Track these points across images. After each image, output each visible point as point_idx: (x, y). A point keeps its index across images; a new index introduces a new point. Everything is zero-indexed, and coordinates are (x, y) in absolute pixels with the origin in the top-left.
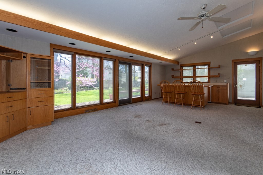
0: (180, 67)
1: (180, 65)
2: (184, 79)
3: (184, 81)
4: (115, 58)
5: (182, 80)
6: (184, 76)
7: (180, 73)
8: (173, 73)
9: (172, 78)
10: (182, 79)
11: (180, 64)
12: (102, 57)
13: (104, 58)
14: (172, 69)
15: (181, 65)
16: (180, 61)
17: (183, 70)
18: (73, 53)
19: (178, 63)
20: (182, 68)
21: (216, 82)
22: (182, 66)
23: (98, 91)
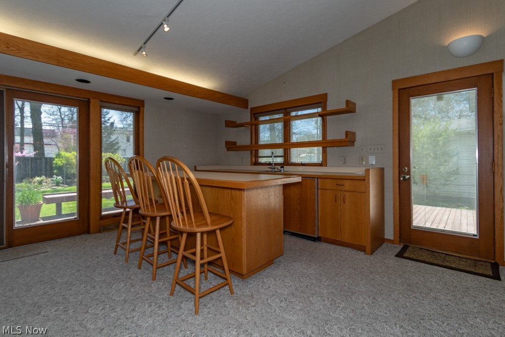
0: (250, 115)
1: (249, 109)
2: (261, 152)
3: (262, 160)
5: (257, 156)
6: (261, 142)
7: (249, 136)
9: (228, 149)
11: (251, 106)
14: (226, 121)
16: (250, 97)
17: (260, 125)
20: (256, 119)
21: (345, 162)
22: (257, 113)
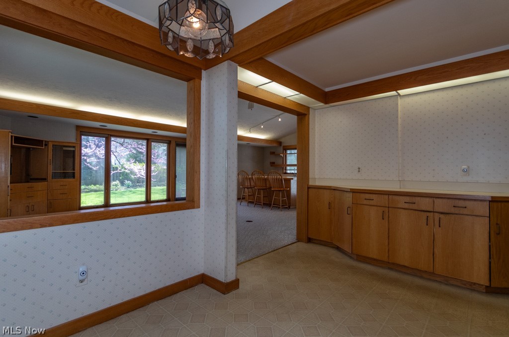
0: (282, 149)
2: (288, 168)
3: (288, 172)
4: (170, 140)
5: (286, 170)
6: (288, 163)
7: (282, 160)
8: (272, 159)
10: (286, 168)
11: (282, 145)
12: (149, 140)
13: (152, 140)
14: (270, 152)
15: (284, 146)
16: (282, 140)
17: (288, 155)
18: (107, 136)
19: (280, 143)
20: (286, 152)
22: (286, 149)
23: (144, 189)
